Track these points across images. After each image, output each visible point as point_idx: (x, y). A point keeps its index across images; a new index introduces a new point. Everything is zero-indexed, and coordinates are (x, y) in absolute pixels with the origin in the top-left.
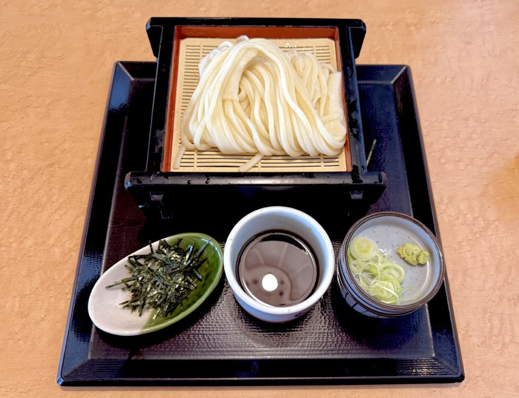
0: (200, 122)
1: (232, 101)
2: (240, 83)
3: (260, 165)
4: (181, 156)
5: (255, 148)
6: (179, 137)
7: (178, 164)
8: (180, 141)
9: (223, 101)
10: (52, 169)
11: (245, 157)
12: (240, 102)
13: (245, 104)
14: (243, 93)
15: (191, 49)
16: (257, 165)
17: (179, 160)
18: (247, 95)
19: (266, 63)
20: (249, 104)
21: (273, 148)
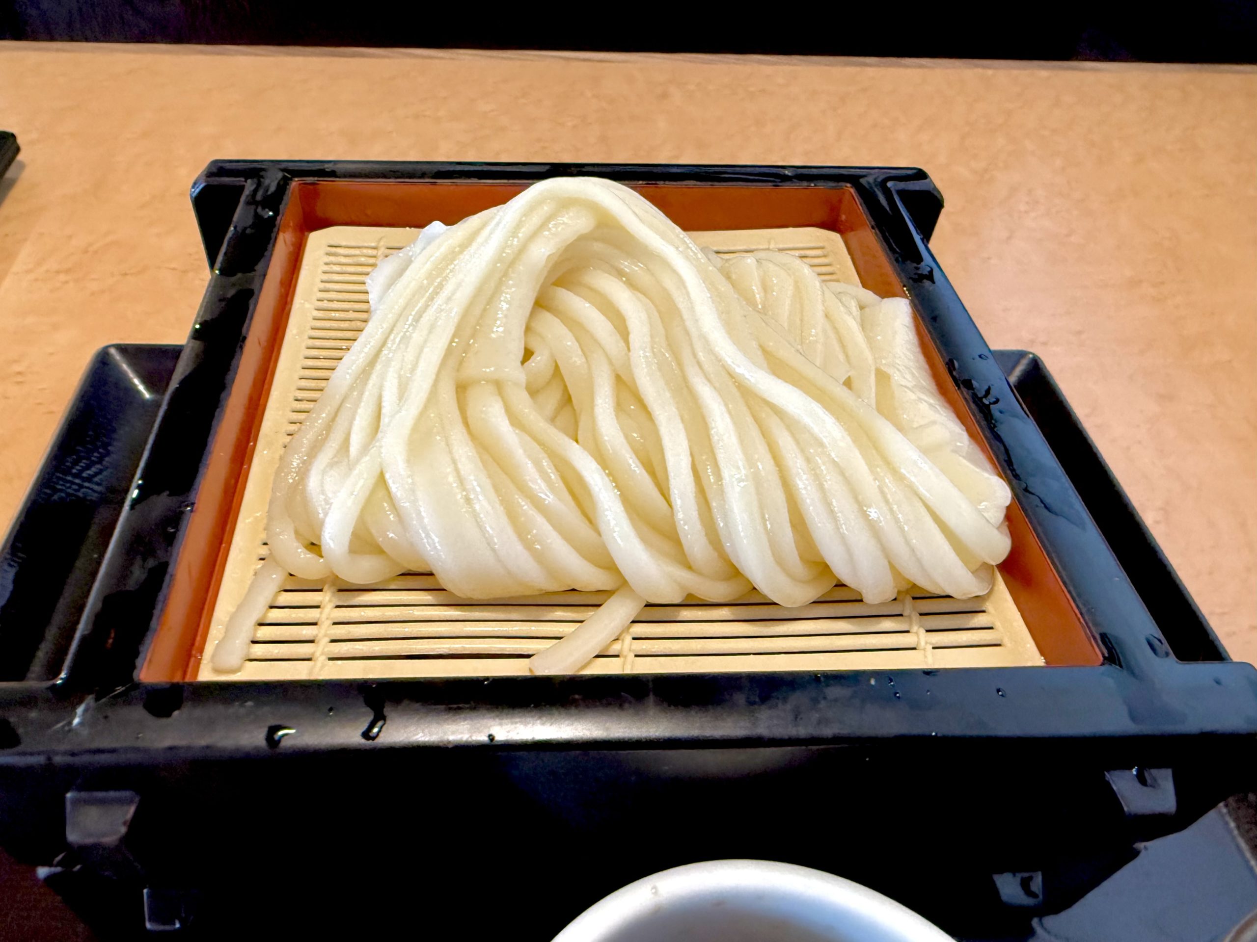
0: (358, 461)
1: (499, 386)
2: (528, 329)
3: (627, 645)
4: (257, 611)
5: (609, 565)
6: (263, 536)
7: (239, 644)
8: (264, 551)
9: (462, 389)
11: (559, 614)
12: (533, 391)
13: (552, 399)
14: (540, 361)
15: (345, 256)
16: (616, 648)
17: (246, 629)
18: (557, 368)
19: (626, 265)
20: (567, 400)
21: (689, 567)
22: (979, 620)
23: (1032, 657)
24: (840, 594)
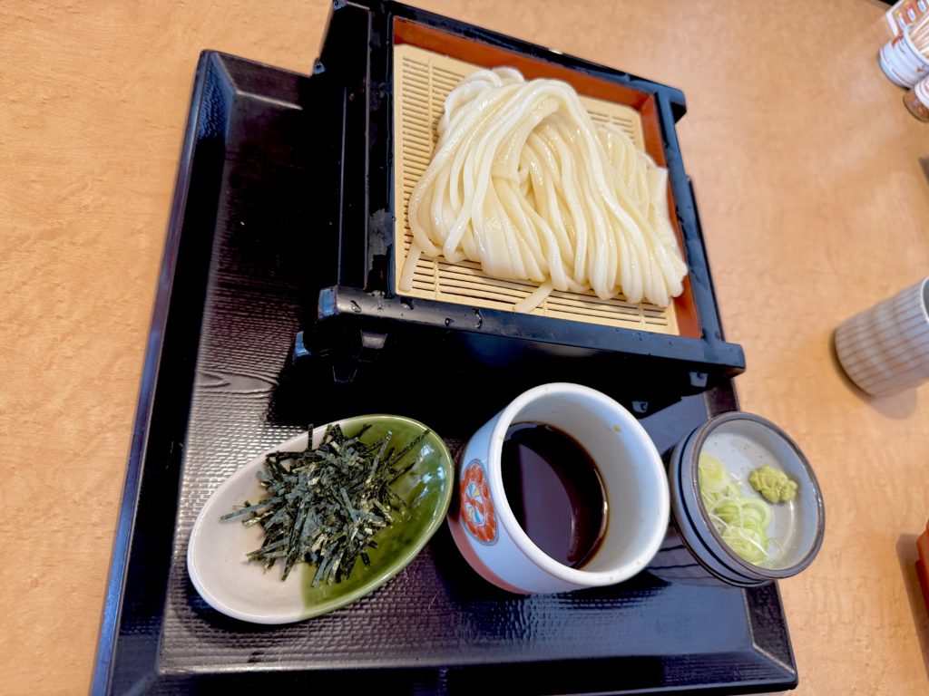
0: (459, 210)
1: (509, 181)
2: (521, 155)
3: (546, 305)
4: (413, 268)
5: (548, 276)
7: (411, 281)
9: (495, 178)
10: (53, 243)
12: (520, 185)
13: (527, 189)
14: (524, 171)
15: (411, 67)
16: (541, 306)
17: (412, 275)
18: (529, 176)
21: (573, 279)
22: (662, 315)
23: (676, 332)
24: (620, 297)
